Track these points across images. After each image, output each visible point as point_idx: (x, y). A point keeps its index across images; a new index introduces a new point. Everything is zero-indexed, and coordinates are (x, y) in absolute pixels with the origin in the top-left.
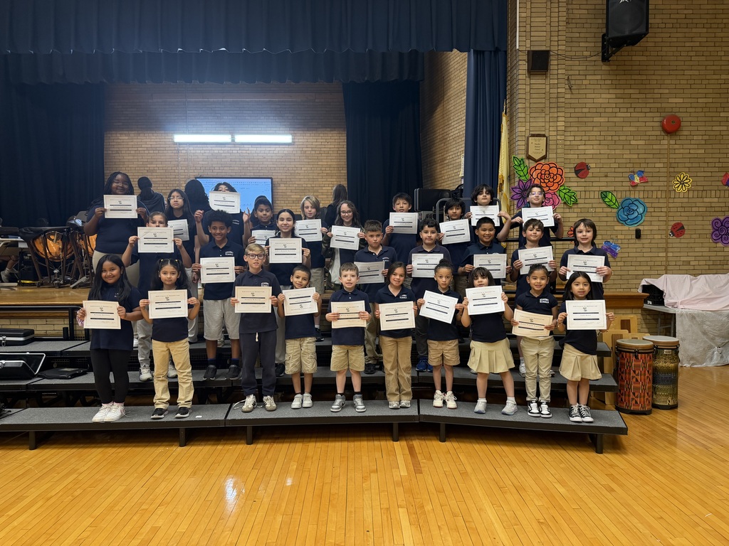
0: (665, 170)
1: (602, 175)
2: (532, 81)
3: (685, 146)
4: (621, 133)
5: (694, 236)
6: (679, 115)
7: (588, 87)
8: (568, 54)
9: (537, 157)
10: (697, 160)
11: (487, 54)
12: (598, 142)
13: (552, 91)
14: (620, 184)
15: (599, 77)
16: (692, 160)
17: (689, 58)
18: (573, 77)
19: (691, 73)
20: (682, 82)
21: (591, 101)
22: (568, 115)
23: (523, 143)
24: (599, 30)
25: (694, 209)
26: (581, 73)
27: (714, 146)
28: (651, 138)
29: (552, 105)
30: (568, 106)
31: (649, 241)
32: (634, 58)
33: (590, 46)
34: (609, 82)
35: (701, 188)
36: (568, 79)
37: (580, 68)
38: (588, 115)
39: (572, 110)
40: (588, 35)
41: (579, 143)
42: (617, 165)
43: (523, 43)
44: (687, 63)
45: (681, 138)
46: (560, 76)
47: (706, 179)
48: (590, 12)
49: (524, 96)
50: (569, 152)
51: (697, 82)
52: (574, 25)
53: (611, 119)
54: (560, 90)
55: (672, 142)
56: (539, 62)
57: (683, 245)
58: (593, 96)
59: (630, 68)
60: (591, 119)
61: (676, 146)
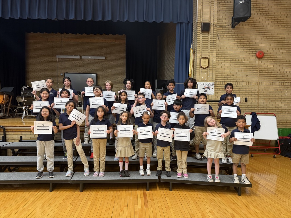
0: (257, 73)
1: (232, 75)
2: (203, 35)
3: (266, 64)
4: (239, 58)
5: (269, 101)
6: (263, 51)
7: (226, 38)
8: (218, 24)
9: (204, 67)
10: (271, 70)
11: (184, 24)
12: (230, 61)
13: (211, 40)
14: (239, 79)
15: (230, 34)
16: (268, 70)
17: (267, 28)
18: (220, 34)
19: (268, 34)
20: (264, 37)
21: (227, 44)
22: (218, 50)
23: (199, 61)
24: (231, 15)
25: (269, 90)
26: (223, 32)
27: (277, 64)
28: (252, 60)
29: (211, 46)
30: (218, 46)
31: (251, 103)
32: (245, 27)
33: (227, 21)
34: (235, 37)
35: (272, 81)
36: (218, 35)
37: (223, 30)
38: (226, 50)
39: (219, 48)
40: (226, 17)
41: (222, 61)
42: (237, 71)
43: (199, 20)
44: (266, 30)
45: (264, 60)
46: (214, 34)
47: (274, 77)
48: (227, 7)
49: (199, 41)
50: (218, 65)
51: (270, 37)
52: (220, 13)
53: (235, 52)
54: (214, 39)
55: (260, 62)
56: (206, 27)
57: (264, 105)
58: (228, 42)
59: (243, 31)
60: (227, 52)
61: (262, 64)
